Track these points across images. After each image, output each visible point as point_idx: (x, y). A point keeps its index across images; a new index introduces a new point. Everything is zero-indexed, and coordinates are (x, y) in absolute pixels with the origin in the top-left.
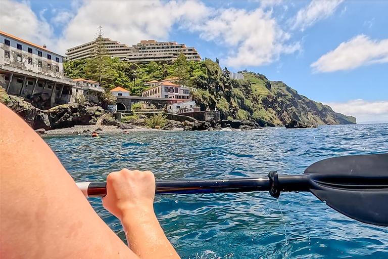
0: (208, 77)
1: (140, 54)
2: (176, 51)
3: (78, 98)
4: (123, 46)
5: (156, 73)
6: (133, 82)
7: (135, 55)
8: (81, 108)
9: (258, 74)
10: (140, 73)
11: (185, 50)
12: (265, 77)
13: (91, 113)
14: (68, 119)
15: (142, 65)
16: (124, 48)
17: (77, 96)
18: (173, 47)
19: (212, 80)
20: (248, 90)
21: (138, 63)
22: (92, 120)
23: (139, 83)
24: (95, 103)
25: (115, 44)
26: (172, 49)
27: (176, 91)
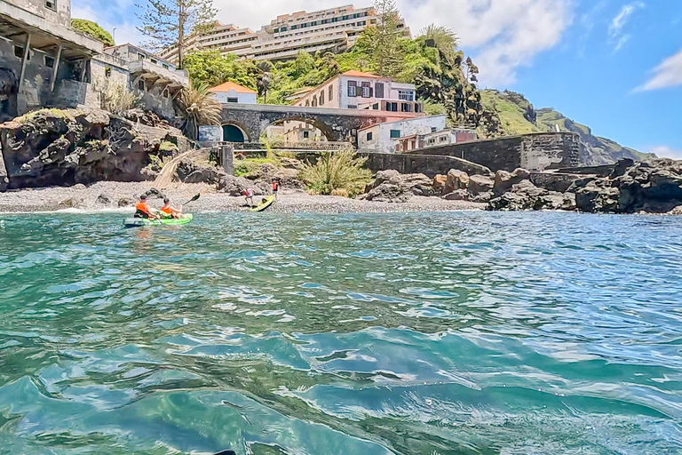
0: (441, 71)
1: (277, 41)
2: (353, 24)
3: (110, 93)
4: (244, 33)
5: (312, 75)
6: (263, 98)
7: (267, 46)
8: (115, 127)
9: (506, 91)
10: (275, 79)
11: (372, 22)
12: (522, 98)
13: (148, 145)
14: (67, 158)
15: (280, 63)
16: (246, 37)
17: (106, 87)
18: (346, 18)
19: (447, 82)
20: (493, 122)
21: (273, 61)
22: (150, 166)
23: (275, 98)
24: (162, 118)
25: (229, 30)
26: (345, 22)
27: (380, 93)
